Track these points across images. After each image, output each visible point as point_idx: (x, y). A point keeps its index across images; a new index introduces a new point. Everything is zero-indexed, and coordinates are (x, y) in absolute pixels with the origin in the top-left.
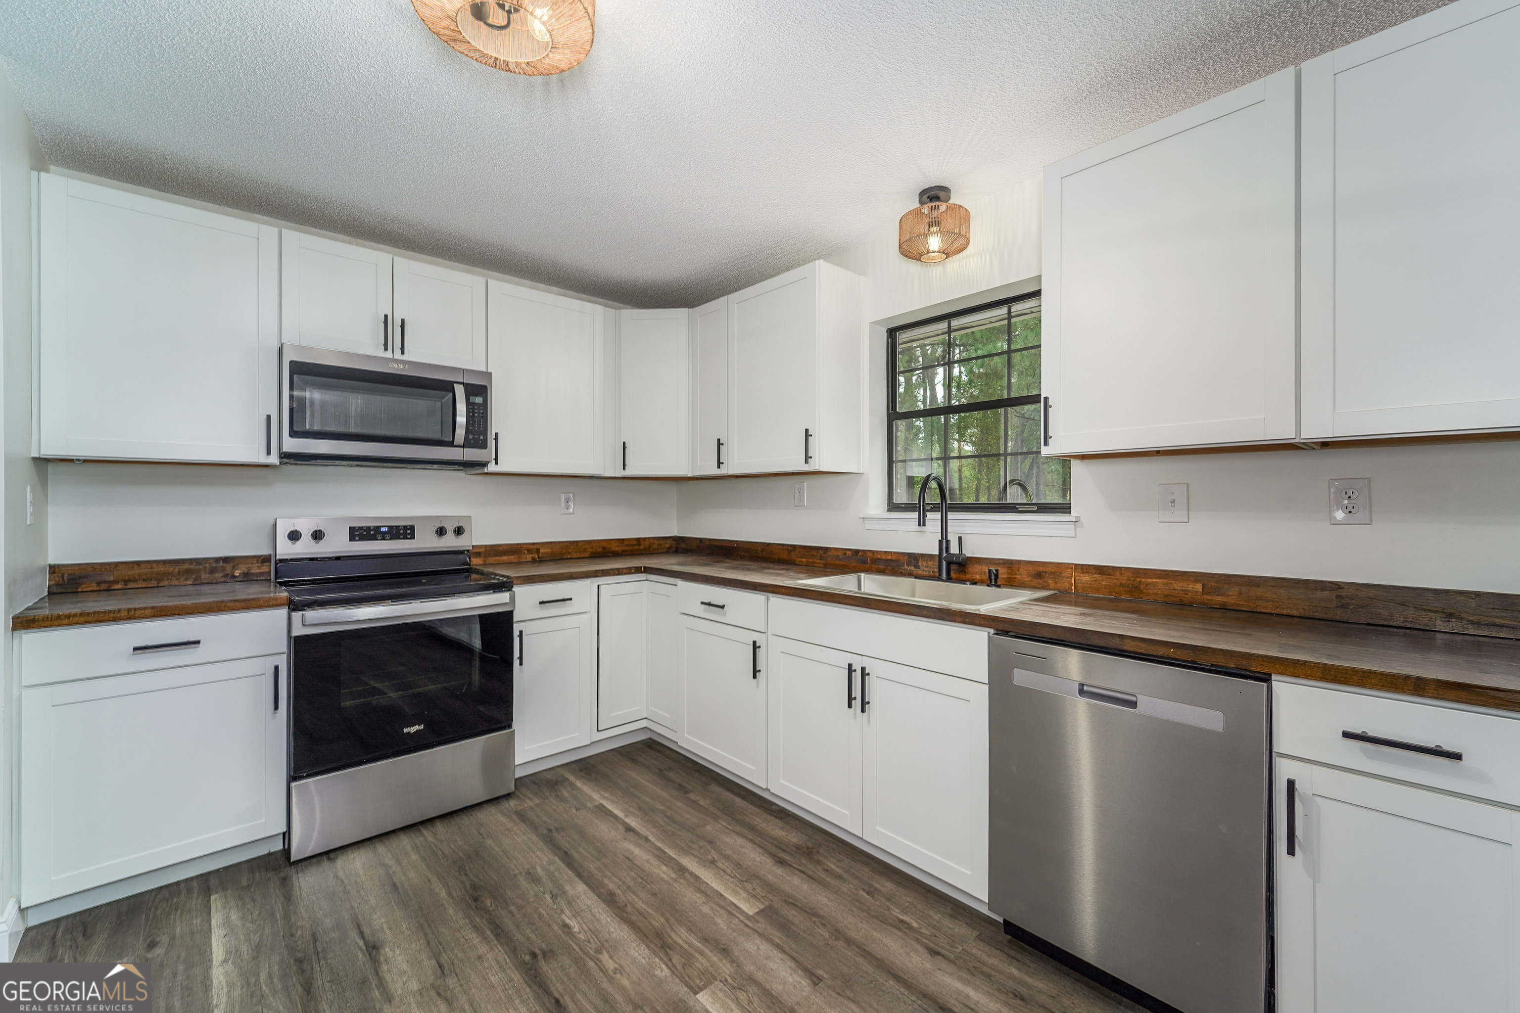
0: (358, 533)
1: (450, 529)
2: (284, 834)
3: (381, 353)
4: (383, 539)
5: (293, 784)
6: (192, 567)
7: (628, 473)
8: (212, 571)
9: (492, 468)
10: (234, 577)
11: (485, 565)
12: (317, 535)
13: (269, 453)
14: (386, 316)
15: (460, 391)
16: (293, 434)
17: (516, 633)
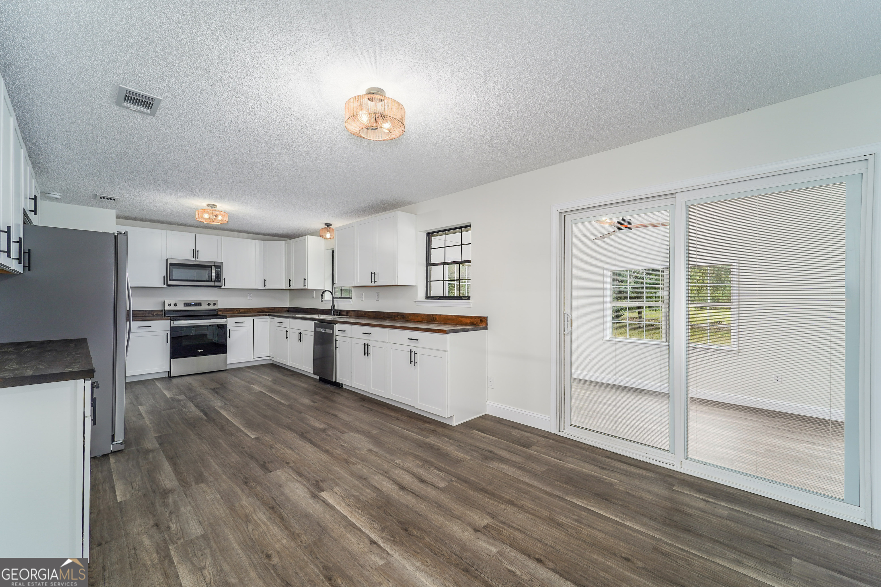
0: (186, 304)
1: (212, 304)
2: (169, 372)
3: (192, 259)
4: (193, 306)
5: (171, 360)
6: (144, 312)
7: (266, 288)
8: (149, 313)
9: (223, 287)
10: (154, 315)
11: (223, 314)
12: (175, 305)
13: (164, 285)
14: (193, 250)
15: (213, 267)
16: (170, 280)
17: (228, 330)
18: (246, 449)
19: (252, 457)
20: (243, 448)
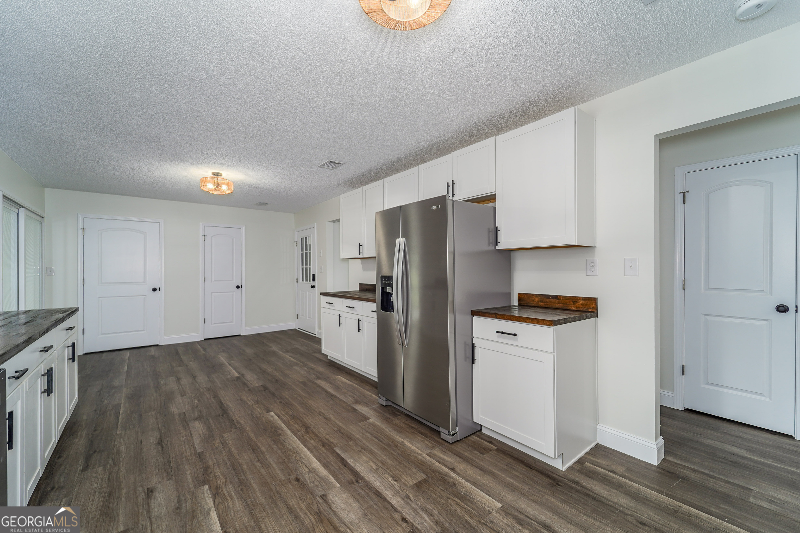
18: (277, 401)
19: (273, 395)
20: (281, 402)
